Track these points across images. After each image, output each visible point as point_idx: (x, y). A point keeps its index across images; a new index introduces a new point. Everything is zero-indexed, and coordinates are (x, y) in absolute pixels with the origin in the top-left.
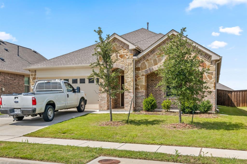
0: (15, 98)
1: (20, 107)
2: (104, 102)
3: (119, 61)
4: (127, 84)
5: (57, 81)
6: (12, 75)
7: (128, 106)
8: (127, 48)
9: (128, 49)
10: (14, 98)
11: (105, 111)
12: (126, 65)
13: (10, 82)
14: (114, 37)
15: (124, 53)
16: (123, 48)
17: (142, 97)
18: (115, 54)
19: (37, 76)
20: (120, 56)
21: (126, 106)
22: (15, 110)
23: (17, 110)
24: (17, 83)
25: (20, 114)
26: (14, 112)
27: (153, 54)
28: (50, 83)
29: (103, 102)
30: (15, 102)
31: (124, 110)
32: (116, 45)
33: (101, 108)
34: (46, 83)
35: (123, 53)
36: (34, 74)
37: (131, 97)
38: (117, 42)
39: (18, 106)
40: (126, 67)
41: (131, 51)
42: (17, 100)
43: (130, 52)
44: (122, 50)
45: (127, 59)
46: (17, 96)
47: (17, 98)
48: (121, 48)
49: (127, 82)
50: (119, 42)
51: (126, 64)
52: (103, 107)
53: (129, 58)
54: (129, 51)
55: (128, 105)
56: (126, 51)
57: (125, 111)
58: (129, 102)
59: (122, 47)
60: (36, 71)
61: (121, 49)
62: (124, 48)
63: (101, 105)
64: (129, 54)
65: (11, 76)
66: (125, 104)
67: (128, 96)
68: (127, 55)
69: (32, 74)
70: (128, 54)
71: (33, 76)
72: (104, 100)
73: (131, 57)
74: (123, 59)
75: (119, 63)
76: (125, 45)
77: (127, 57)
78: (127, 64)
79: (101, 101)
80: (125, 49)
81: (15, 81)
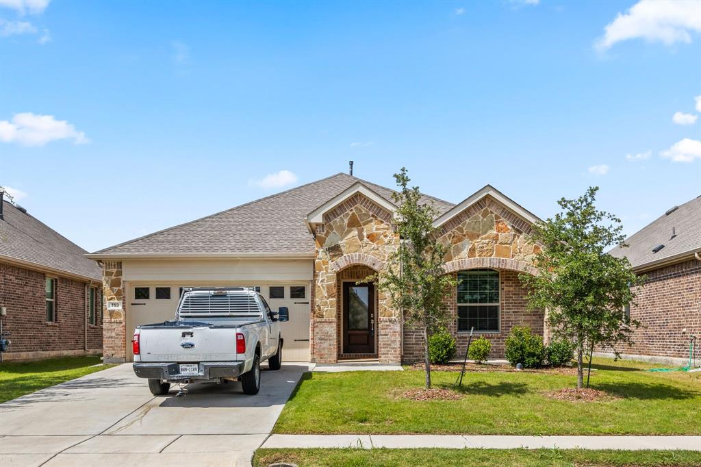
0: (184, 335)
1: (197, 360)
2: (330, 345)
3: (365, 249)
4: (384, 302)
5: (246, 291)
6: (20, 272)
7: (388, 354)
8: (384, 219)
9: (387, 221)
10: (181, 335)
11: (330, 366)
12: (382, 258)
13: (17, 291)
14: (356, 191)
15: (379, 229)
16: (376, 217)
17: (417, 332)
18: (357, 232)
19: (123, 278)
20: (368, 238)
21: (384, 354)
22: (181, 366)
23: (188, 368)
24: (31, 294)
25: (201, 378)
26: (178, 372)
27: (442, 235)
28: (225, 296)
29: (326, 344)
30: (183, 346)
31: (378, 362)
32: (360, 210)
33: (321, 358)
34: (213, 296)
35: (377, 229)
36: (115, 271)
37: (395, 332)
38: (361, 204)
39: (194, 356)
40: (383, 262)
41: (396, 228)
42: (188, 339)
43: (394, 227)
44: (373, 223)
45: (387, 244)
46: (190, 330)
47: (191, 334)
48: (371, 218)
49: (386, 298)
50: (366, 203)
51: (384, 257)
52: (326, 356)
53: (389, 242)
54: (391, 226)
55: (389, 351)
56: (383, 226)
57: (382, 365)
58: (390, 345)
59: (373, 216)
60: (121, 263)
61: (371, 221)
62: (379, 219)
63: (323, 352)
64: (390, 233)
65: (18, 273)
66: (381, 348)
67: (387, 330)
68: (386, 236)
69: (108, 270)
70: (387, 233)
71: (113, 277)
72: (330, 340)
73: (396, 241)
74: (375, 245)
75: (365, 253)
76: (381, 213)
77: (386, 240)
78: (387, 256)
79: (321, 343)
80: (382, 222)
81: (27, 289)
